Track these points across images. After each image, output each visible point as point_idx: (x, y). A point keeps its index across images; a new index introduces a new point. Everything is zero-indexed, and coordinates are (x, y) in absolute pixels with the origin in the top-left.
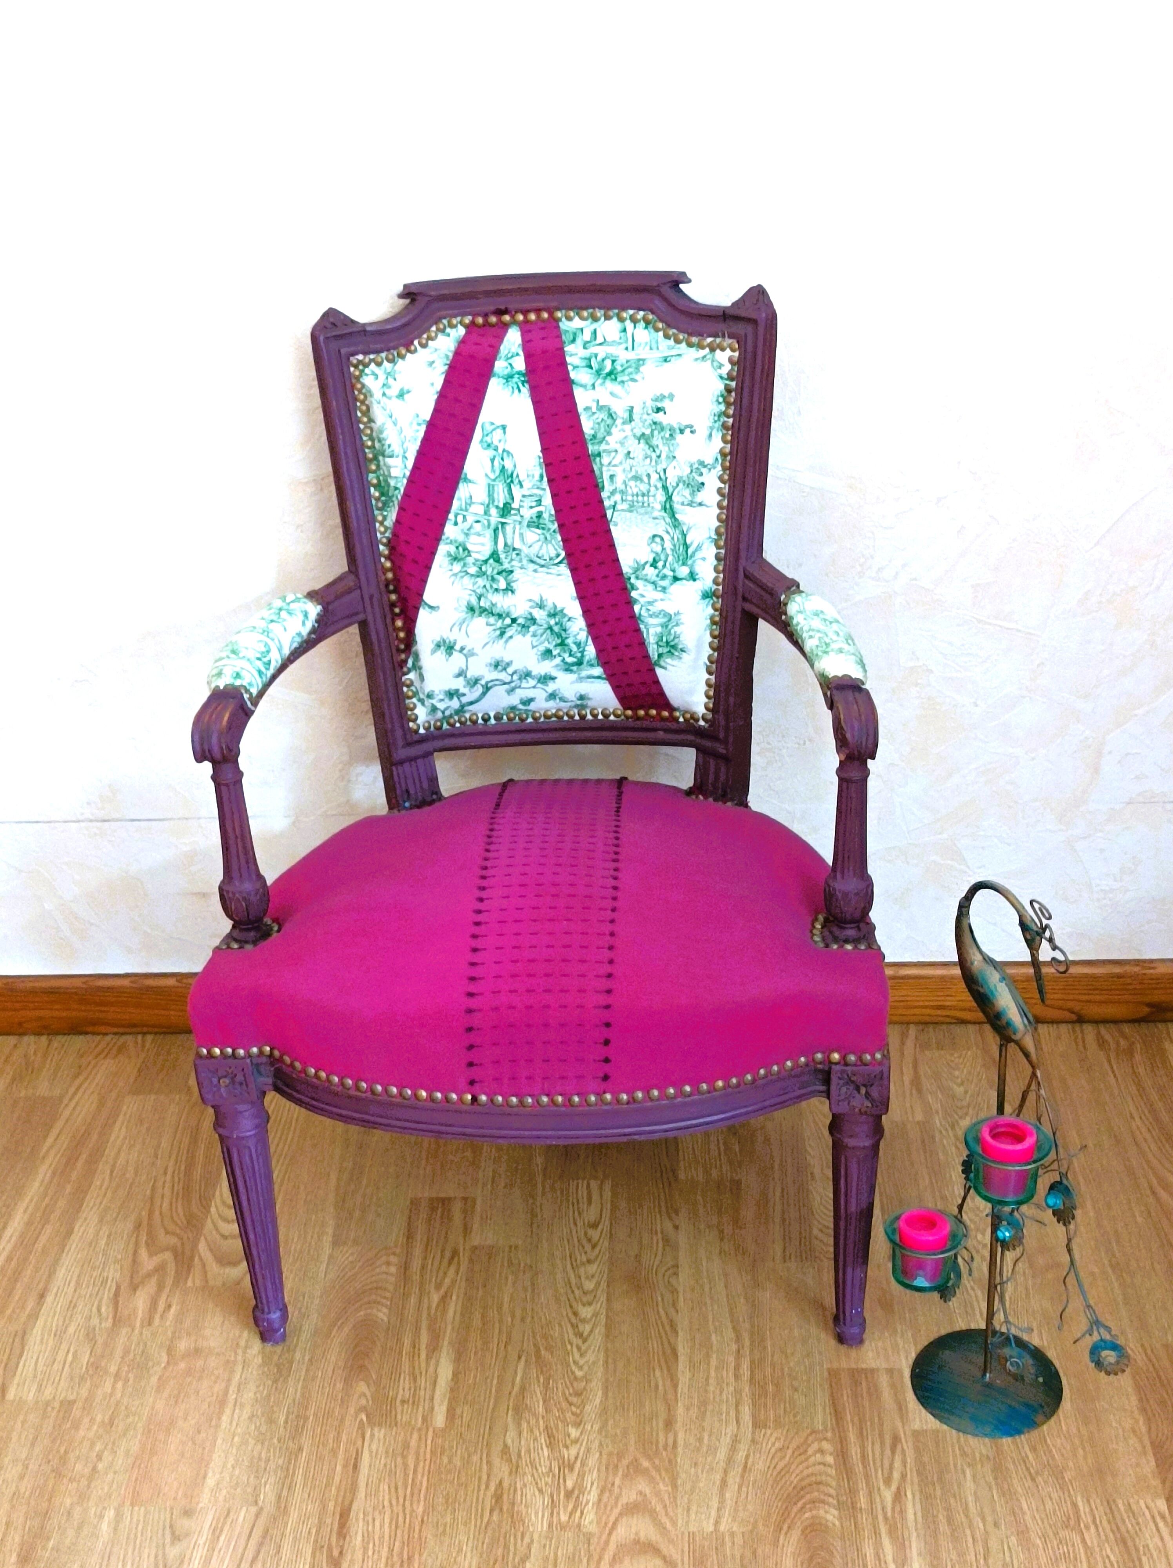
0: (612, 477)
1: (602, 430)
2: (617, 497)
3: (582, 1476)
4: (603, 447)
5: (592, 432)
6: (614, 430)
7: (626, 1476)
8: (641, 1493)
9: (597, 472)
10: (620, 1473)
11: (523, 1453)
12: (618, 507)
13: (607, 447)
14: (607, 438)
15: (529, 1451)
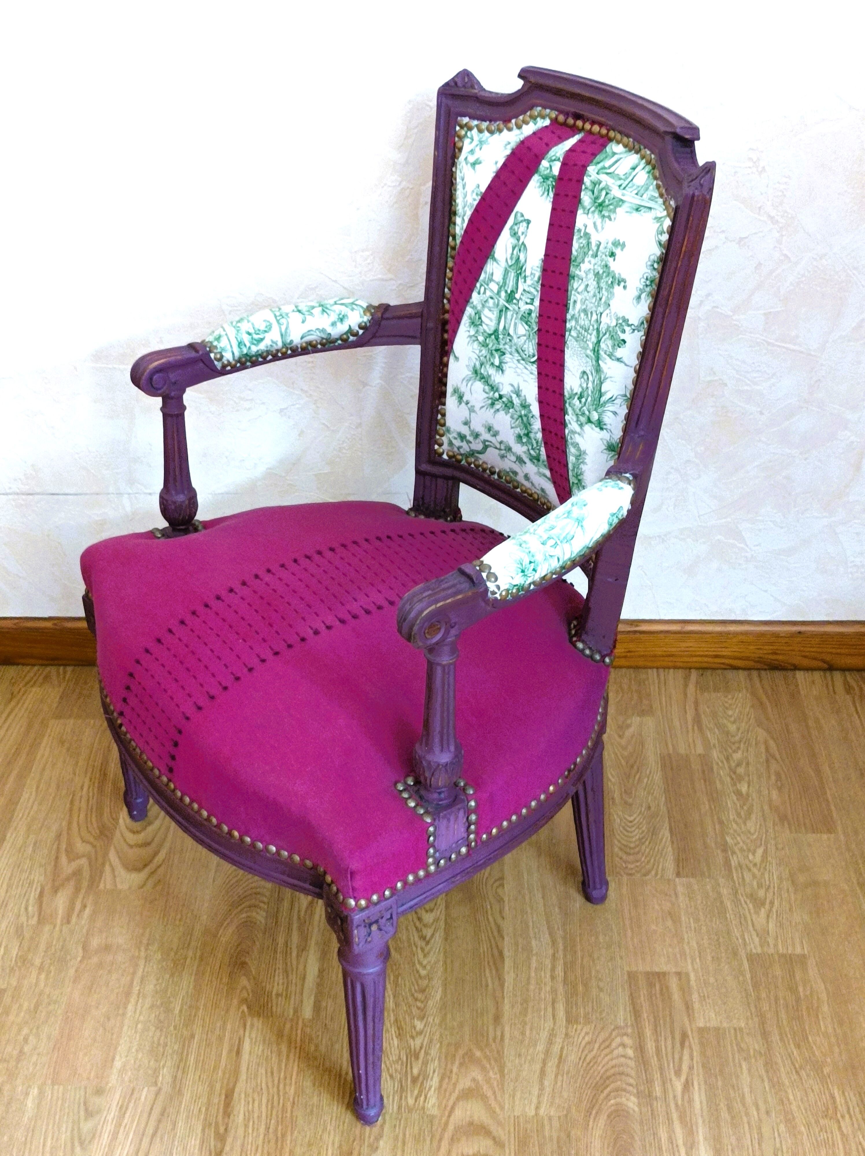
3: (425, 1063)
7: (461, 1065)
8: (474, 1080)
10: (457, 1063)
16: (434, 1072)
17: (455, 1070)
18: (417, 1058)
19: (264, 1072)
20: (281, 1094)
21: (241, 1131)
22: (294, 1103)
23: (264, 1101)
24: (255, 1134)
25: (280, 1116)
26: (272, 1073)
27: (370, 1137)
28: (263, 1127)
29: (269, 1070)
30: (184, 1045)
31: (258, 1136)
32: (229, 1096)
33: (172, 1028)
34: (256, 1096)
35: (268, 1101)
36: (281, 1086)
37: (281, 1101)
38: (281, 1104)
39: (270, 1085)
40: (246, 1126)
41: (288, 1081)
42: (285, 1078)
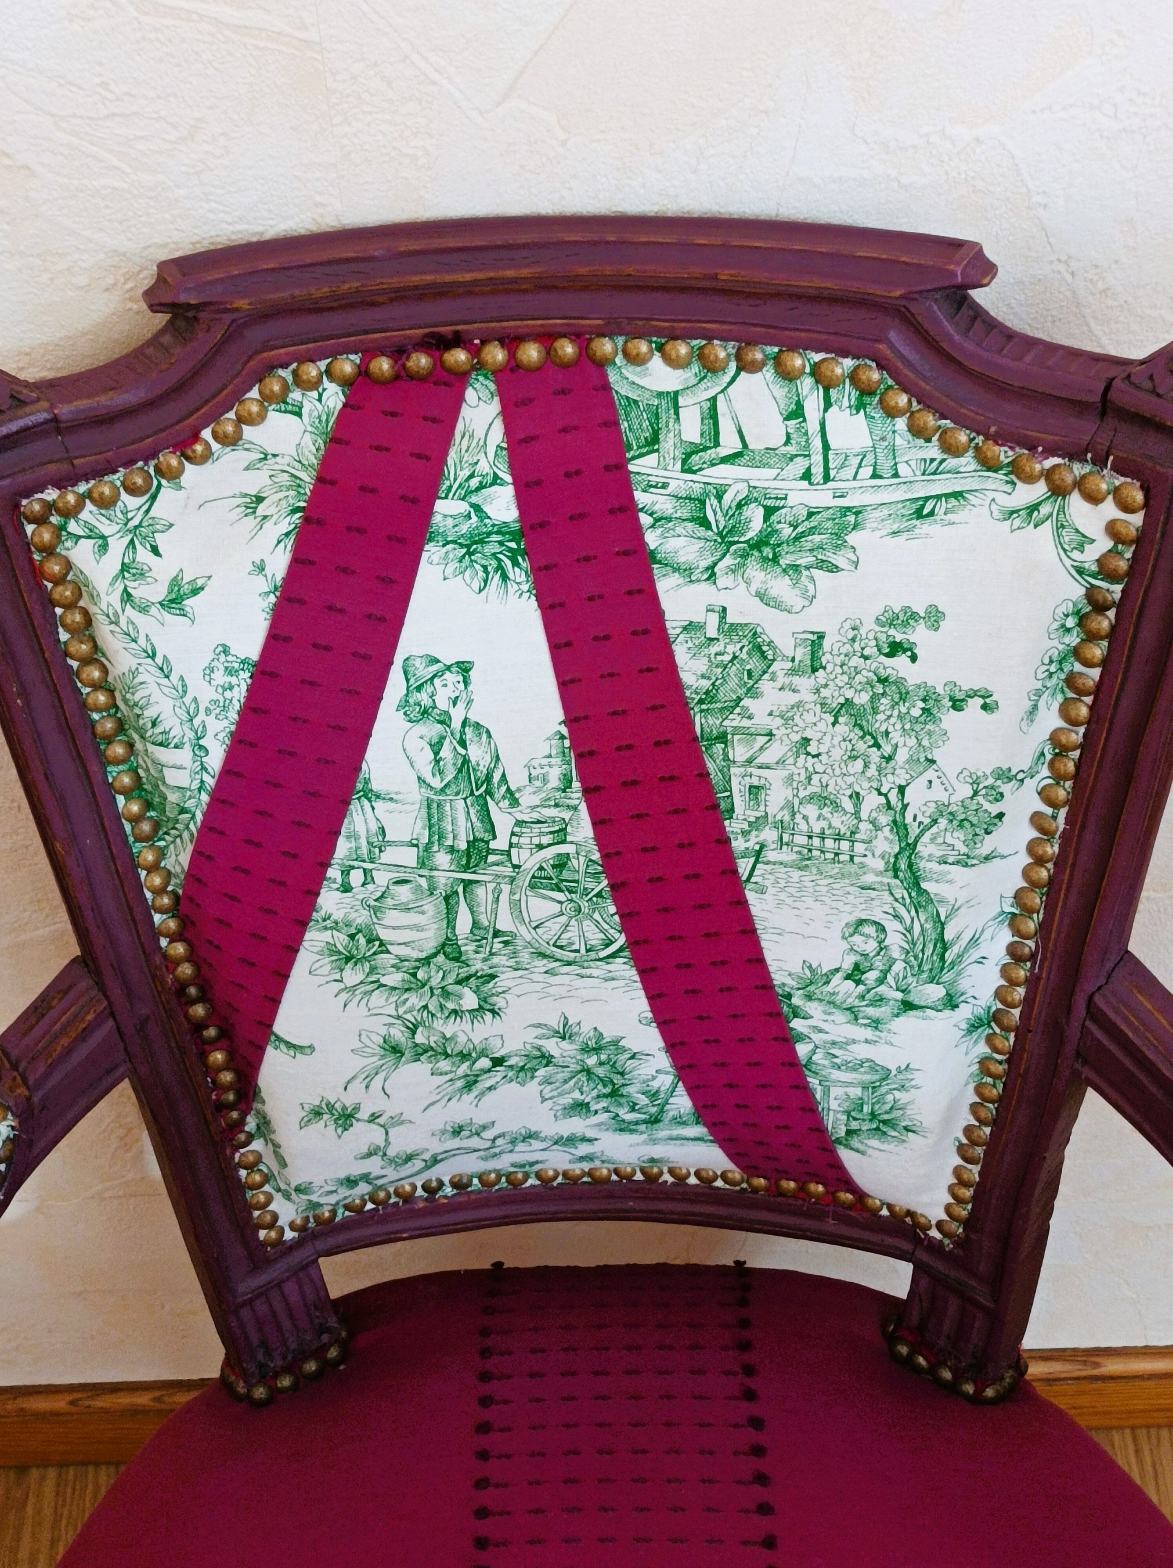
0: (754, 791)
1: (733, 683)
2: (769, 835)
4: (734, 721)
5: (706, 684)
6: (765, 685)
9: (715, 777)
12: (771, 855)
13: (746, 723)
14: (745, 702)
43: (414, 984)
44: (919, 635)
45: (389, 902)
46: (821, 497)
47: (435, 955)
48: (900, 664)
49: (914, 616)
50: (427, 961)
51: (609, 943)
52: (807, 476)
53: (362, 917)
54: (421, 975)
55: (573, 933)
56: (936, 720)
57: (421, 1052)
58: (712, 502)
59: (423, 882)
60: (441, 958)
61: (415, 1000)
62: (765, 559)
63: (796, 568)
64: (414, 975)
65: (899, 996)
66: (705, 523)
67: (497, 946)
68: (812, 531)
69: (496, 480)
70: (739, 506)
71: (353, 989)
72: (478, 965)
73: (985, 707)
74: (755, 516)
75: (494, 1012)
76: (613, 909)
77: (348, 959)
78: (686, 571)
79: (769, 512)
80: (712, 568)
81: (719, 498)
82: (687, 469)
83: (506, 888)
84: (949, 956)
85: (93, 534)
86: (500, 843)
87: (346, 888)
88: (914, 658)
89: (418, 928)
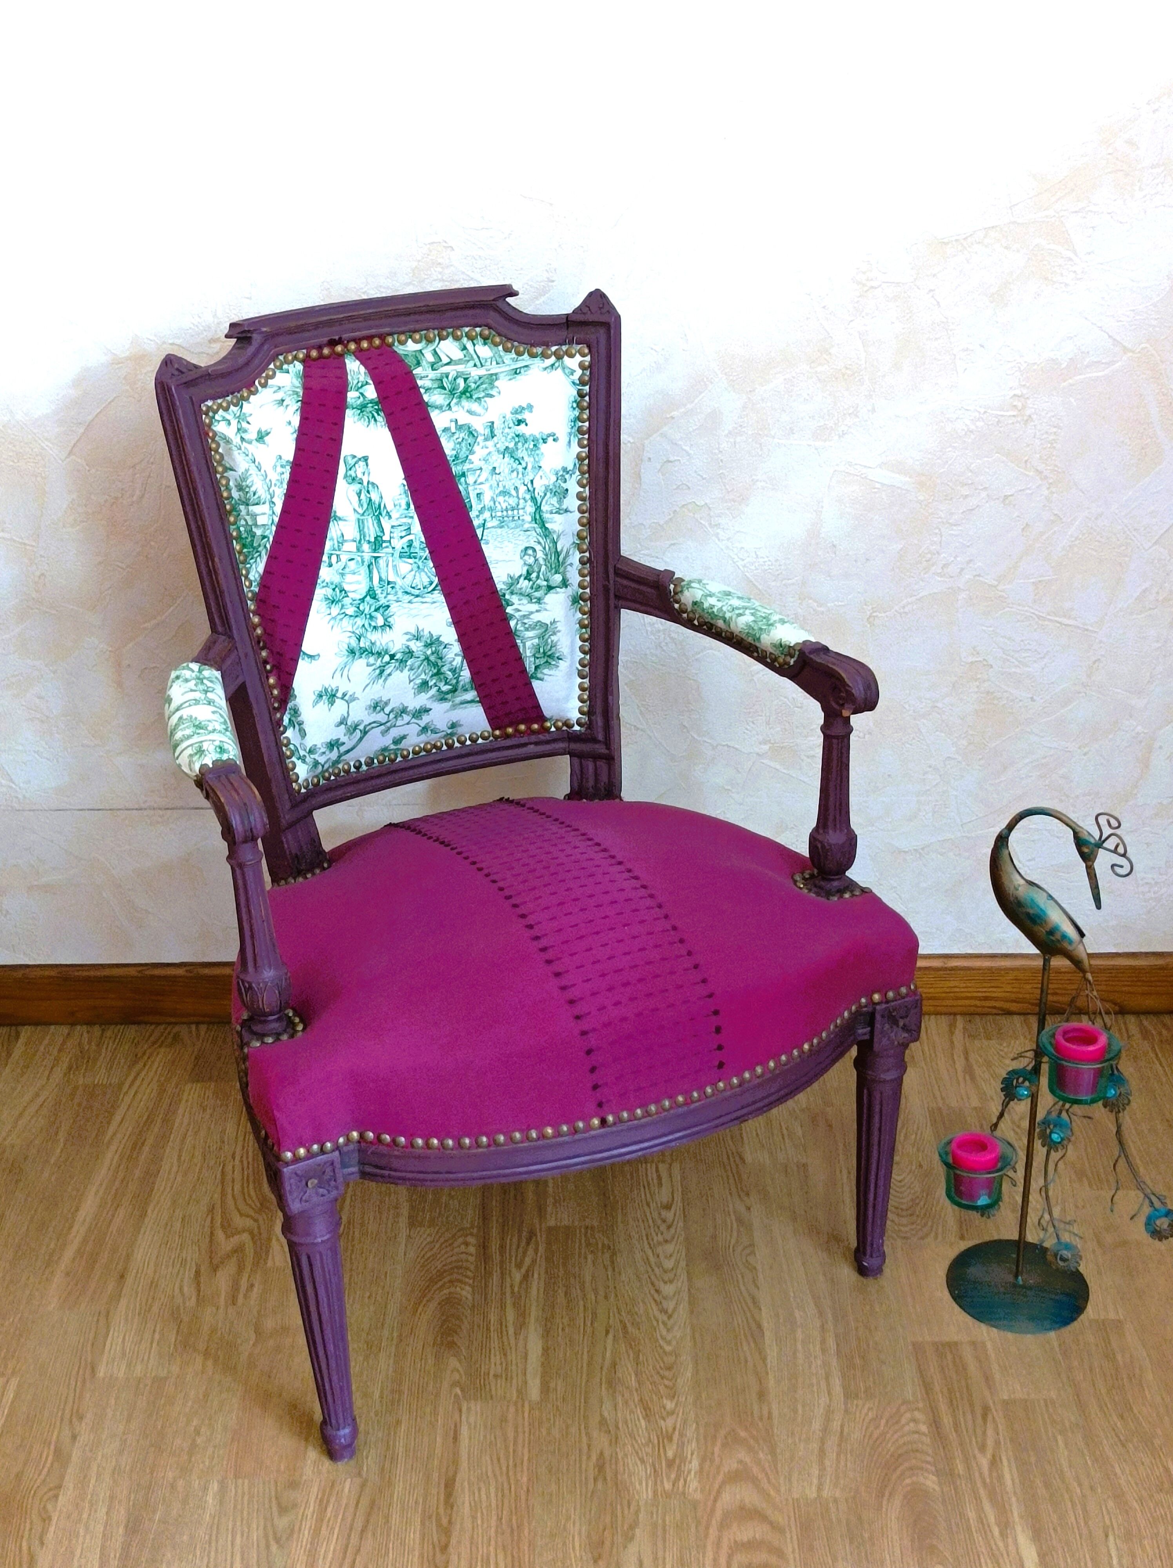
0: (478, 496)
1: (464, 450)
2: (486, 515)
3: (681, 1446)
4: (467, 466)
5: (454, 453)
6: (476, 448)
7: (724, 1446)
8: (740, 1462)
9: (463, 492)
10: (719, 1443)
11: (620, 1425)
12: (488, 525)
13: (470, 467)
14: (470, 457)
15: (626, 1422)
16: (692, 1454)
17: (717, 1450)
18: (670, 1439)
19: (488, 1458)
20: (512, 1482)
21: (468, 1524)
22: (528, 1490)
23: (492, 1490)
24: (485, 1525)
25: (514, 1506)
26: (499, 1460)
27: (623, 1526)
28: (495, 1518)
29: (495, 1457)
30: (389, 1434)
31: (489, 1527)
32: (449, 1485)
33: (372, 1414)
34: (482, 1485)
35: (497, 1489)
36: (511, 1473)
37: (513, 1489)
38: (513, 1493)
39: (498, 1473)
40: (474, 1518)
41: (519, 1469)
42: (515, 1465)
43: (359, 613)
44: (526, 415)
45: (347, 570)
46: (482, 372)
47: (366, 597)
48: (522, 429)
49: (523, 408)
50: (363, 600)
51: (431, 583)
52: (475, 365)
53: (337, 579)
54: (361, 608)
55: (417, 581)
56: (538, 449)
57: (363, 651)
58: (445, 380)
59: (359, 559)
60: (368, 597)
61: (360, 621)
62: (468, 398)
63: (479, 398)
64: (358, 608)
65: (545, 583)
66: (444, 388)
67: (390, 589)
68: (482, 384)
69: (367, 383)
70: (455, 380)
71: (334, 618)
72: (383, 601)
73: (554, 440)
74: (461, 381)
75: (390, 627)
76: (431, 565)
77: (333, 602)
78: (440, 408)
79: (465, 380)
80: (449, 404)
81: (447, 377)
82: (433, 370)
83: (390, 559)
84: (561, 559)
85: (224, 419)
86: (386, 537)
87: (330, 565)
88: (526, 425)
89: (358, 582)
